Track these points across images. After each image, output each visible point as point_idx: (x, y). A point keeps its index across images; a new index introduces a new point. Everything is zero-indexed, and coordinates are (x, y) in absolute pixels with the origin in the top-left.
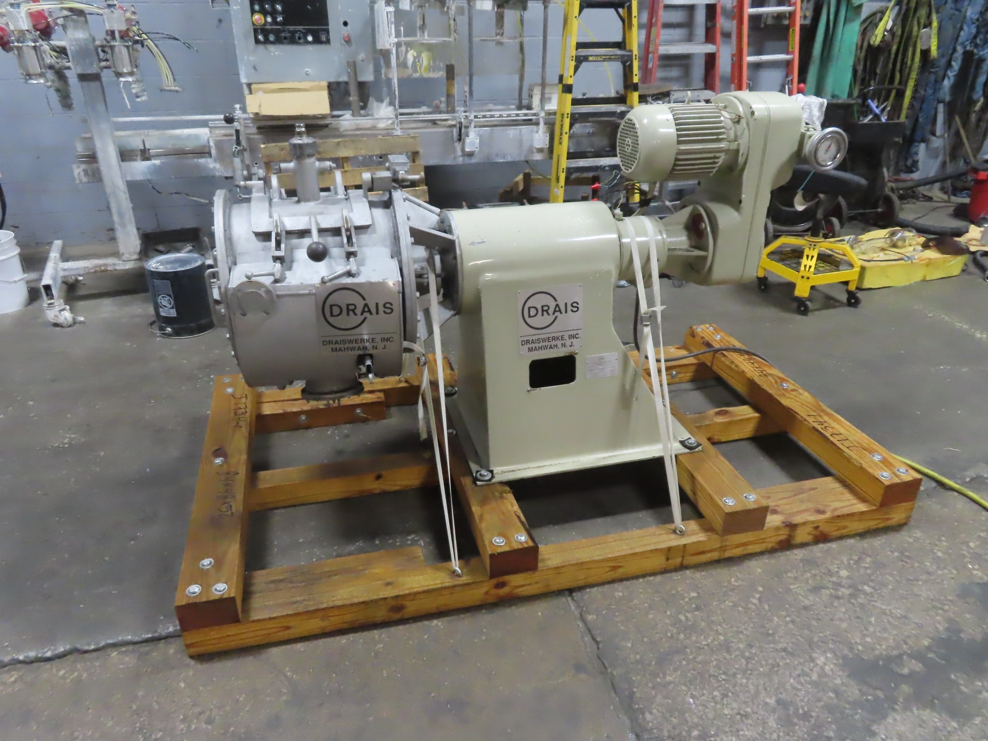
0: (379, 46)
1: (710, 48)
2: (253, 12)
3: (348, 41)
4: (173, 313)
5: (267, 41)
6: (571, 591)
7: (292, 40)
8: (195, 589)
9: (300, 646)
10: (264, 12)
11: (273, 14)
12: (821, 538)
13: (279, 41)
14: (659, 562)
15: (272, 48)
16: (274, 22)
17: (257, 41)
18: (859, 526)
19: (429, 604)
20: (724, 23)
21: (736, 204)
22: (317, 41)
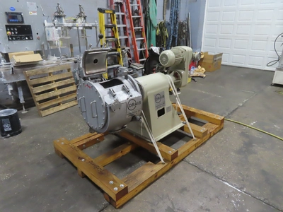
0: (48, 40)
1: (126, 37)
2: (7, 31)
3: (38, 39)
4: (10, 129)
5: (12, 40)
6: (182, 160)
7: (21, 39)
8: (116, 189)
9: (140, 194)
10: (11, 31)
11: (14, 31)
12: (214, 134)
13: (17, 39)
14: (194, 148)
15: (14, 42)
16: (15, 34)
17: (9, 40)
18: (218, 130)
19: (160, 173)
20: (128, 32)
21: (184, 69)
22: (29, 39)
